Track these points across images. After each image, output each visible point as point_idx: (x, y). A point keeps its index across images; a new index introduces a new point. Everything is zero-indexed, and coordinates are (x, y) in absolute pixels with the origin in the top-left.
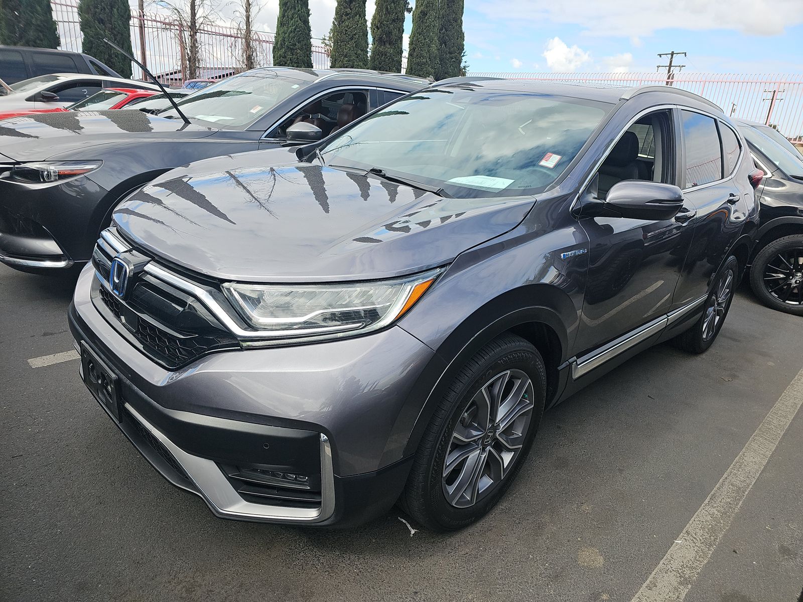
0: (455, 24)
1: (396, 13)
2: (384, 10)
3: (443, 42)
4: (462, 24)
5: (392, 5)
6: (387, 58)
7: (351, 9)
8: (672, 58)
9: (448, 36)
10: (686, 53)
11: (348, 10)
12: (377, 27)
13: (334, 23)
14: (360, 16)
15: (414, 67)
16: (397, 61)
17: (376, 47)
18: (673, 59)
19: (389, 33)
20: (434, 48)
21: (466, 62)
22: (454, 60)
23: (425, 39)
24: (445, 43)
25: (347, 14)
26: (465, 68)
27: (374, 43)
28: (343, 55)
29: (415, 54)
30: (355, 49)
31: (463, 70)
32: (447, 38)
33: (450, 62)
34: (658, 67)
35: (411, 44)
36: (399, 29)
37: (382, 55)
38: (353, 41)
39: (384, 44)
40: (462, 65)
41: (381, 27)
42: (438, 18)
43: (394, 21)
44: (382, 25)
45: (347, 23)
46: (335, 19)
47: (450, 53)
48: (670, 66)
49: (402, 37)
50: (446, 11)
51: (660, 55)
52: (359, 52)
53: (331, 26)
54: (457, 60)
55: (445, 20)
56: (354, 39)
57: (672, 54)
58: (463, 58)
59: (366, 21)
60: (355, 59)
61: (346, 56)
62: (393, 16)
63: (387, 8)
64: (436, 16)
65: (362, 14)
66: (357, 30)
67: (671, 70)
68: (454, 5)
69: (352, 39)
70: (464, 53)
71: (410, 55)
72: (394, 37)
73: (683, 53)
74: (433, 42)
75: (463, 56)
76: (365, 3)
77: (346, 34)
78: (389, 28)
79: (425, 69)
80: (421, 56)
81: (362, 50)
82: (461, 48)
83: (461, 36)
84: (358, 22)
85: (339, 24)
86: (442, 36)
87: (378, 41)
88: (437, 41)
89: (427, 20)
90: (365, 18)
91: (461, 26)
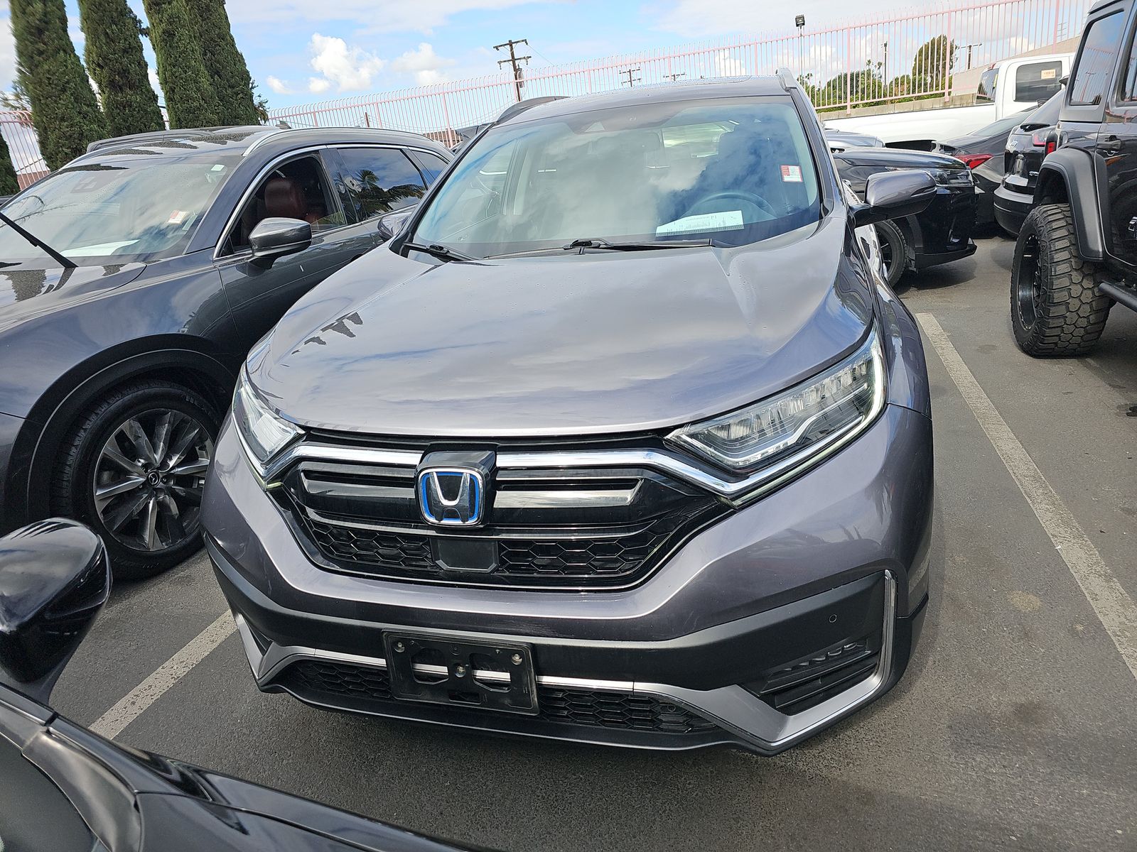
0: (223, 43)
1: (125, 40)
2: (102, 37)
3: (215, 72)
4: (233, 41)
5: (114, 27)
6: (134, 110)
7: (45, 44)
8: (512, 49)
9: (218, 62)
10: (526, 40)
11: (41, 46)
12: (99, 65)
13: (20, 71)
14: (65, 51)
15: (182, 116)
16: (154, 113)
17: (109, 97)
18: (514, 50)
19: (124, 73)
20: (205, 82)
21: (259, 96)
22: (241, 95)
23: (185, 72)
24: (218, 73)
25: (41, 53)
26: (261, 104)
27: (103, 91)
28: (56, 118)
29: (177, 97)
30: (75, 105)
31: (260, 108)
32: (218, 65)
33: (236, 100)
34: (500, 62)
35: (164, 82)
36: (139, 63)
37: (124, 107)
38: (68, 93)
39: (121, 89)
40: (256, 101)
41: (106, 64)
42: (195, 37)
43: (125, 51)
44: (106, 60)
45: (46, 67)
46: (20, 64)
47: (233, 87)
48: (513, 60)
49: (147, 74)
50: (201, 26)
51: (497, 48)
52: (85, 108)
53: (15, 75)
54: (246, 95)
55: (205, 39)
56: (68, 89)
57: (511, 44)
58: (253, 91)
59: (78, 58)
60: (81, 121)
61: (63, 119)
62: (122, 45)
63: (107, 33)
64: (190, 36)
65: (68, 48)
66: (68, 75)
67: (517, 65)
68: (211, 15)
69: (64, 90)
70: (252, 84)
71: (169, 99)
72: (135, 78)
73: (523, 41)
74: (200, 73)
75: (252, 88)
76: (66, 31)
77: (50, 84)
78: (121, 64)
79: (202, 117)
80: (189, 98)
81: (88, 106)
82: (246, 77)
83: (239, 59)
84: (66, 61)
85: (31, 71)
86: (209, 63)
87: (111, 86)
88: (206, 72)
89: (177, 43)
90: (75, 55)
91: (233, 45)
